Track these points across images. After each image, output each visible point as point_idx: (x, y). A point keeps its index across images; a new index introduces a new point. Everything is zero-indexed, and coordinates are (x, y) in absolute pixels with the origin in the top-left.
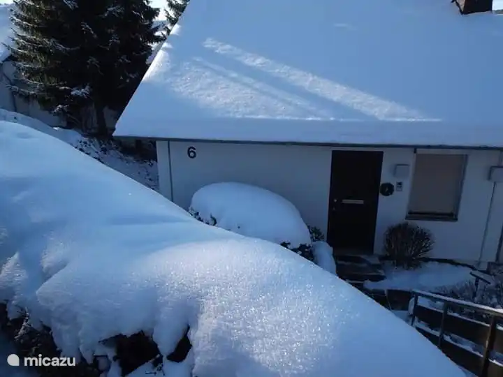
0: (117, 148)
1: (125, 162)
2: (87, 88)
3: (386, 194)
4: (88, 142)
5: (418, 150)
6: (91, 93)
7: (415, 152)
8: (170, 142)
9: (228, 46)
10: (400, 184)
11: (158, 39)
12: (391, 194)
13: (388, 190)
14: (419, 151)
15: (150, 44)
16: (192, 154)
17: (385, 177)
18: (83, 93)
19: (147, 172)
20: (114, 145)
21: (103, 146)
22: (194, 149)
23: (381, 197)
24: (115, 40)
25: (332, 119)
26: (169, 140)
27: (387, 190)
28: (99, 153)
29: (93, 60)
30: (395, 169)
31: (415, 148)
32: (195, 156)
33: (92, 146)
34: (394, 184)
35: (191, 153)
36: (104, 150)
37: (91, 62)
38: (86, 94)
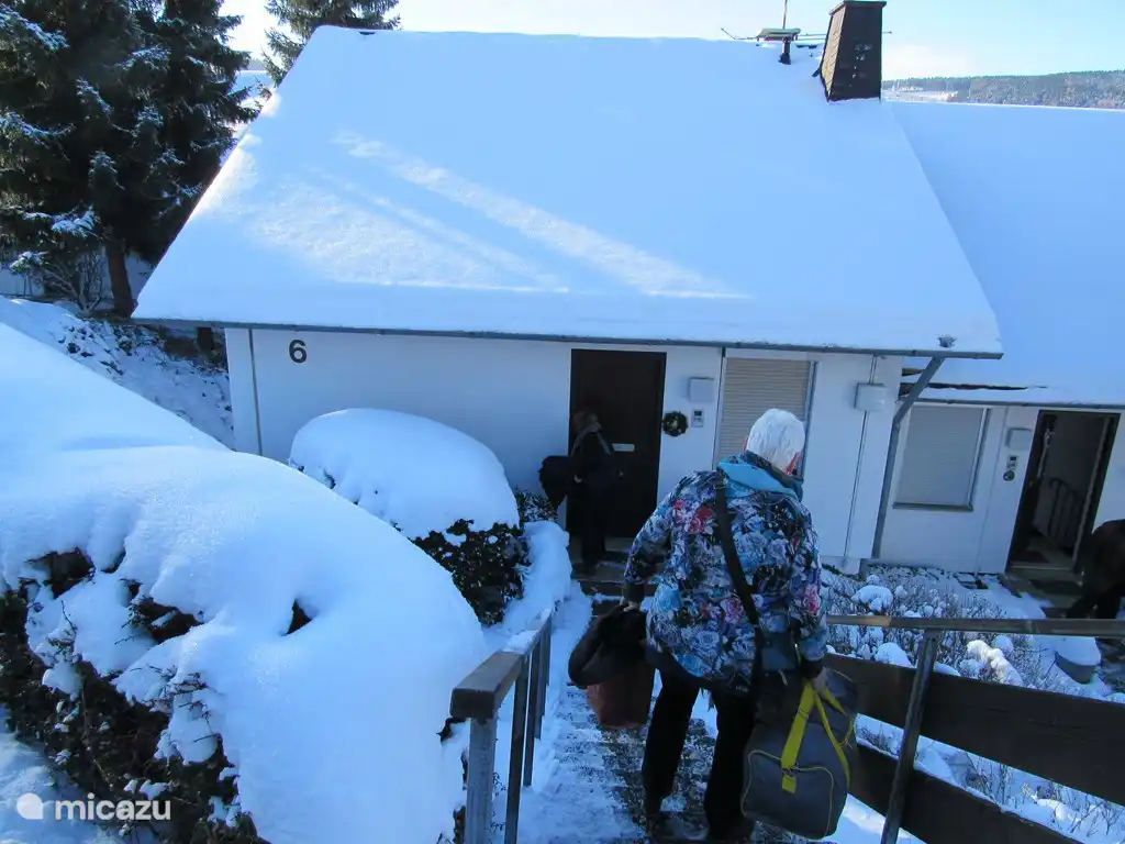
0: (154, 343)
1: (173, 372)
2: (88, 215)
3: (674, 433)
4: (89, 331)
5: (728, 350)
6: (97, 228)
7: (723, 355)
8: (254, 331)
9: (376, 144)
10: (698, 413)
11: (247, 115)
12: (683, 432)
13: (678, 424)
14: (730, 353)
15: (229, 125)
16: (298, 355)
17: (672, 402)
18: (78, 226)
19: (222, 392)
20: (147, 336)
21: (125, 338)
22: (303, 344)
23: (665, 437)
24: (150, 115)
25: (565, 290)
26: (250, 327)
27: (675, 424)
28: (115, 352)
29: (101, 159)
30: (689, 386)
31: (723, 347)
32: (304, 359)
33: (98, 339)
34: (689, 415)
35: (297, 352)
36: (126, 348)
37: (100, 162)
38: (84, 228)
